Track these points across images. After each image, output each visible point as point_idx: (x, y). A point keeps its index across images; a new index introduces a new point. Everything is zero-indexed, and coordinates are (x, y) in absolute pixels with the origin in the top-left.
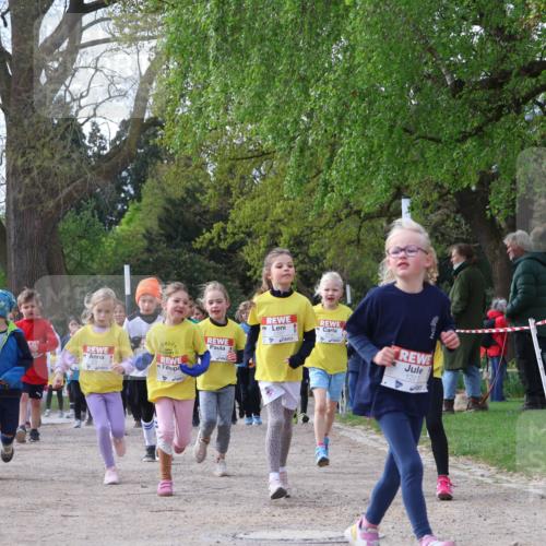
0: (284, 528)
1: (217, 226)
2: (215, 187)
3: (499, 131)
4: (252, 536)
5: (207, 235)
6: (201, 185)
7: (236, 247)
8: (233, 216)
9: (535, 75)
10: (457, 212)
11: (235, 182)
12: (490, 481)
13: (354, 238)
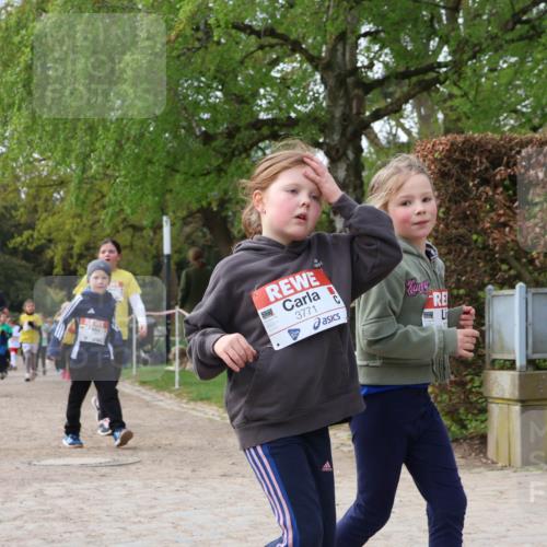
0: (68, 456)
1: (26, 234)
2: (25, 207)
3: (232, 169)
4: (43, 463)
5: (19, 239)
6: (16, 205)
7: (40, 250)
8: (39, 227)
9: (259, 129)
10: (204, 226)
11: (40, 203)
12: (218, 419)
13: (128, 243)
